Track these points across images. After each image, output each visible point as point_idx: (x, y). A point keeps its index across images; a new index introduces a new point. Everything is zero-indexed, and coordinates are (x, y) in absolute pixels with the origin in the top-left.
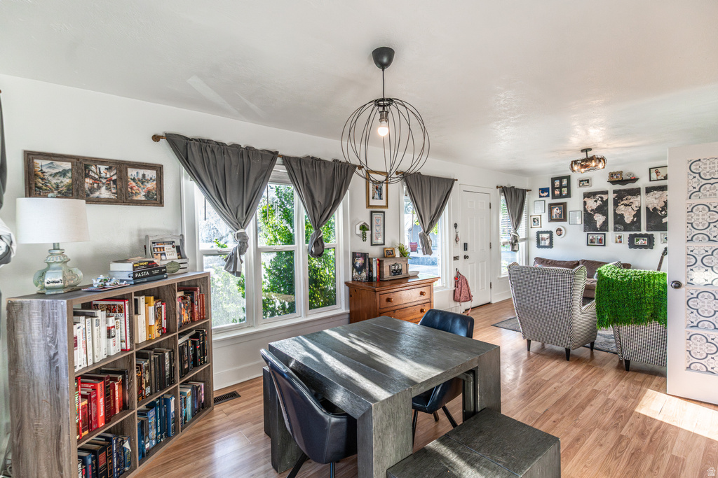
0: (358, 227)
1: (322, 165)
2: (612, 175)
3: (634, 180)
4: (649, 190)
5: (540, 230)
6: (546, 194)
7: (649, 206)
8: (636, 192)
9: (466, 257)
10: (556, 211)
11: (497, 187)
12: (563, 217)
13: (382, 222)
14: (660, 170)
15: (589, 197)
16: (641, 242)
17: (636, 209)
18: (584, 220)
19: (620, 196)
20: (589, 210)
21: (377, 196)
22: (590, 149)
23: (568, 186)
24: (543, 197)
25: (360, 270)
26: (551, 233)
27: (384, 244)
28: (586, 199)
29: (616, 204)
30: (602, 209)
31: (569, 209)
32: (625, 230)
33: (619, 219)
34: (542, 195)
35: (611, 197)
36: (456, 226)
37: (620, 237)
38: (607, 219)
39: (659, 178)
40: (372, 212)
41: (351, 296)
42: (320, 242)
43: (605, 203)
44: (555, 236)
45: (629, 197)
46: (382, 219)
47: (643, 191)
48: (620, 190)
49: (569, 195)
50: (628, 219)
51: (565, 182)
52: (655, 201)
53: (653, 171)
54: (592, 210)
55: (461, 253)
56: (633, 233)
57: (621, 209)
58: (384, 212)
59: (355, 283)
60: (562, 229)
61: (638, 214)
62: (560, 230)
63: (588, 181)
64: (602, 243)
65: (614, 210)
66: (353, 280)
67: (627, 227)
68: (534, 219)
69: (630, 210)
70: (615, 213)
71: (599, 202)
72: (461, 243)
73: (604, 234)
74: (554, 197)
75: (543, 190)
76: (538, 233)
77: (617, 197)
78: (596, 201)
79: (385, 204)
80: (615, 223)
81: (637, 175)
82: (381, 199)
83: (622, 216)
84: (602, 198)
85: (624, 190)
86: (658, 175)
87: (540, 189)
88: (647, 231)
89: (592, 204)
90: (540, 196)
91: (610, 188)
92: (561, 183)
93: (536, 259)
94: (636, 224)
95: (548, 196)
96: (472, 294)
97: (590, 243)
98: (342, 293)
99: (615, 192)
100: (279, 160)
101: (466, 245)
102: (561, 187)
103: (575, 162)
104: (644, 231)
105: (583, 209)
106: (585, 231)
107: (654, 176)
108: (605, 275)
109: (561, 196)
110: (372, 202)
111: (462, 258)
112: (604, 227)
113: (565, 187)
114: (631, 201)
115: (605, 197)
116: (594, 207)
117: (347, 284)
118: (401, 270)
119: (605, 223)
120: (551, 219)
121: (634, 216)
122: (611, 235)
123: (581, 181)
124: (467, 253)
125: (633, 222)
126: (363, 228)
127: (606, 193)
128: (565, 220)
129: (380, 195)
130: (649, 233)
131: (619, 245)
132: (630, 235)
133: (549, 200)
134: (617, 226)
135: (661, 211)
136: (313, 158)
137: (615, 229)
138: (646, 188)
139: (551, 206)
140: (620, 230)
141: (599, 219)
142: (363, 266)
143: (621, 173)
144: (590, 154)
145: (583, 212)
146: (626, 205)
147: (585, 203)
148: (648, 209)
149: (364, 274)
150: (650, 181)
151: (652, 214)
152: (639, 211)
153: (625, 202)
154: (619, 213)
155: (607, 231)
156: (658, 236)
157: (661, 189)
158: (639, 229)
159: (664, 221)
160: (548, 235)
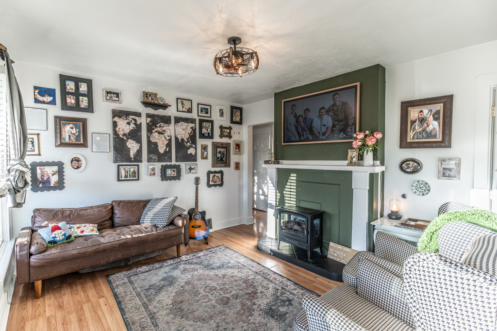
2: (146, 95)
3: (165, 107)
4: (178, 120)
5: (37, 159)
6: (50, 99)
7: (179, 137)
8: (166, 120)
10: (69, 130)
12: (81, 141)
14: (185, 102)
15: (120, 117)
17: (168, 138)
18: (115, 147)
19: (154, 122)
20: (121, 133)
23: (89, 95)
24: (44, 102)
26: (60, 165)
28: (116, 119)
29: (150, 130)
30: (135, 135)
31: (91, 129)
32: (159, 161)
33: (153, 148)
34: (41, 98)
35: (143, 121)
37: (153, 169)
38: (140, 147)
39: (184, 110)
43: (139, 127)
44: (68, 170)
45: (162, 124)
47: (173, 120)
48: (153, 115)
49: (90, 109)
50: (162, 148)
51: (83, 88)
52: (183, 132)
53: (179, 101)
54: (124, 135)
56: (164, 164)
57: (155, 137)
60: (81, 158)
61: (169, 145)
62: (78, 160)
63: (117, 95)
64: (136, 176)
65: (148, 137)
67: (161, 157)
69: (163, 138)
70: (149, 141)
71: (132, 126)
73: (138, 165)
74: (65, 107)
75: (43, 91)
76: (34, 165)
77: (151, 121)
78: (129, 124)
80: (149, 152)
81: (167, 102)
83: (156, 144)
84: (135, 120)
85: (158, 116)
86: (183, 107)
87: (36, 88)
88: (176, 161)
89: (124, 127)
90: (37, 101)
91: (144, 110)
92: (77, 87)
94: (167, 155)
95: (53, 102)
97: (122, 177)
99: (148, 116)
102: (77, 94)
104: (174, 163)
105: (111, 132)
106: (115, 162)
107: (180, 108)
109: (77, 107)
112: (138, 158)
113: (83, 95)
114: (164, 129)
115: (139, 121)
116: (127, 131)
119: (139, 152)
120: (61, 143)
121: (167, 146)
122: (145, 166)
123: (108, 93)
125: (165, 152)
127: (139, 115)
128: (84, 145)
130: (177, 164)
131: (153, 177)
132: (162, 166)
133: (55, 111)
134: (151, 156)
135: (187, 143)
137: (150, 160)
138: (175, 118)
139: (60, 121)
140: (153, 161)
141: (132, 146)
145: (112, 136)
146: (160, 133)
147: (115, 124)
148: (177, 139)
150: (178, 111)
151: (180, 144)
152: (170, 140)
153: (159, 129)
154: (153, 140)
155: (141, 161)
156: (183, 165)
157: (186, 120)
158: (170, 160)
159: (189, 152)
160: (56, 168)
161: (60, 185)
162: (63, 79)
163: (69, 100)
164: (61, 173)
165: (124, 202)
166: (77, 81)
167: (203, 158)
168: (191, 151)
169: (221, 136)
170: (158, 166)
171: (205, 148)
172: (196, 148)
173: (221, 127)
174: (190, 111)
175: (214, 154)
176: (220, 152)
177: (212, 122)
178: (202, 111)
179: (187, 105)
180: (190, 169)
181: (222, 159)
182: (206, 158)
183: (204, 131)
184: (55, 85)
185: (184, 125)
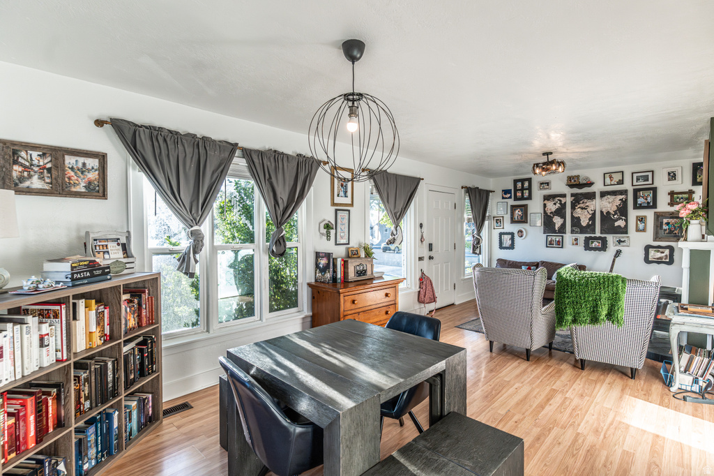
0: (322, 225)
1: (285, 159)
2: (570, 178)
3: (590, 184)
4: (603, 194)
5: (502, 231)
6: (509, 195)
7: (603, 210)
8: (591, 196)
9: (431, 258)
10: (518, 213)
11: (462, 188)
13: (347, 221)
14: (613, 175)
15: (548, 200)
16: (595, 244)
17: (591, 212)
18: (544, 222)
19: (577, 199)
20: (549, 212)
21: (342, 194)
22: (551, 153)
23: (530, 188)
24: (506, 198)
25: (324, 270)
27: (348, 244)
28: (546, 202)
29: (573, 207)
30: (560, 212)
31: (529, 211)
32: (581, 233)
33: (576, 222)
34: (505, 196)
35: (568, 200)
36: (421, 226)
37: (576, 240)
38: (565, 222)
39: (612, 183)
40: (336, 210)
41: (313, 298)
42: (281, 241)
43: (563, 206)
45: (586, 201)
46: (347, 217)
47: (598, 195)
48: (577, 194)
49: (530, 198)
50: (584, 222)
51: (526, 184)
52: (609, 205)
53: (607, 176)
54: (551, 213)
55: (426, 253)
56: (588, 235)
57: (578, 212)
58: (349, 211)
59: (318, 284)
60: (523, 230)
61: (593, 218)
62: (521, 232)
63: (548, 184)
64: (560, 244)
65: (572, 213)
66: (316, 281)
67: (583, 230)
68: (497, 220)
69: (586, 213)
70: (572, 216)
71: (558, 205)
72: (426, 244)
73: (562, 236)
74: (516, 199)
75: (506, 192)
76: (501, 234)
77: (574, 200)
78: (555, 204)
79: (350, 203)
80: (573, 225)
81: (592, 180)
82: (346, 197)
83: (578, 219)
84: (560, 201)
85: (581, 194)
86: (611, 181)
87: (503, 191)
88: (601, 233)
89: (552, 207)
90: (503, 198)
91: (568, 191)
92: (523, 185)
93: (499, 260)
94: (591, 227)
95: (510, 197)
96: (436, 295)
97: (549, 244)
98: (304, 296)
99: (572, 195)
100: (238, 153)
101: (430, 246)
102: (523, 189)
103: (537, 165)
104: (598, 234)
105: (542, 212)
106: (544, 233)
107: (608, 181)
108: (564, 276)
109: (522, 198)
110: (337, 200)
111: (426, 259)
112: (562, 229)
113: (526, 189)
114: (587, 204)
115: (563, 200)
116: (553, 210)
117: (309, 285)
118: (366, 271)
119: (563, 225)
120: (513, 221)
121: (590, 219)
122: (568, 237)
123: (542, 184)
124: (432, 254)
125: (588, 225)
126: (328, 227)
127: (564, 196)
128: (526, 222)
129: (346, 192)
130: (603, 236)
131: (575, 247)
132: (586, 237)
133: (511, 202)
134: (574, 228)
135: (614, 215)
136: (275, 151)
137: (572, 232)
138: (601, 193)
140: (577, 233)
141: (558, 221)
142: (327, 267)
143: (578, 177)
144: (551, 158)
145: (543, 215)
146: (582, 208)
147: (545, 206)
148: (602, 212)
149: (328, 275)
150: (605, 185)
151: (606, 217)
152: (594, 215)
153: (582, 205)
154: (576, 216)
155: (565, 233)
156: (611, 239)
157: (614, 193)
158: (594, 232)
159: (616, 224)
160: (510, 236)
161: (512, 247)
162: (516, 181)
163: (518, 194)
164: (512, 239)
165: (546, 262)
166: (522, 181)
167: (638, 230)
168: (621, 223)
169: (672, 204)
170: (582, 237)
171: (642, 219)
172: (626, 221)
173: (672, 194)
174: (621, 182)
175: (658, 225)
176: (668, 224)
177: (655, 190)
178: (638, 179)
179: (617, 177)
180: (620, 242)
181: (671, 232)
182: (644, 230)
183: (640, 201)
184: (511, 187)
185: (611, 198)
